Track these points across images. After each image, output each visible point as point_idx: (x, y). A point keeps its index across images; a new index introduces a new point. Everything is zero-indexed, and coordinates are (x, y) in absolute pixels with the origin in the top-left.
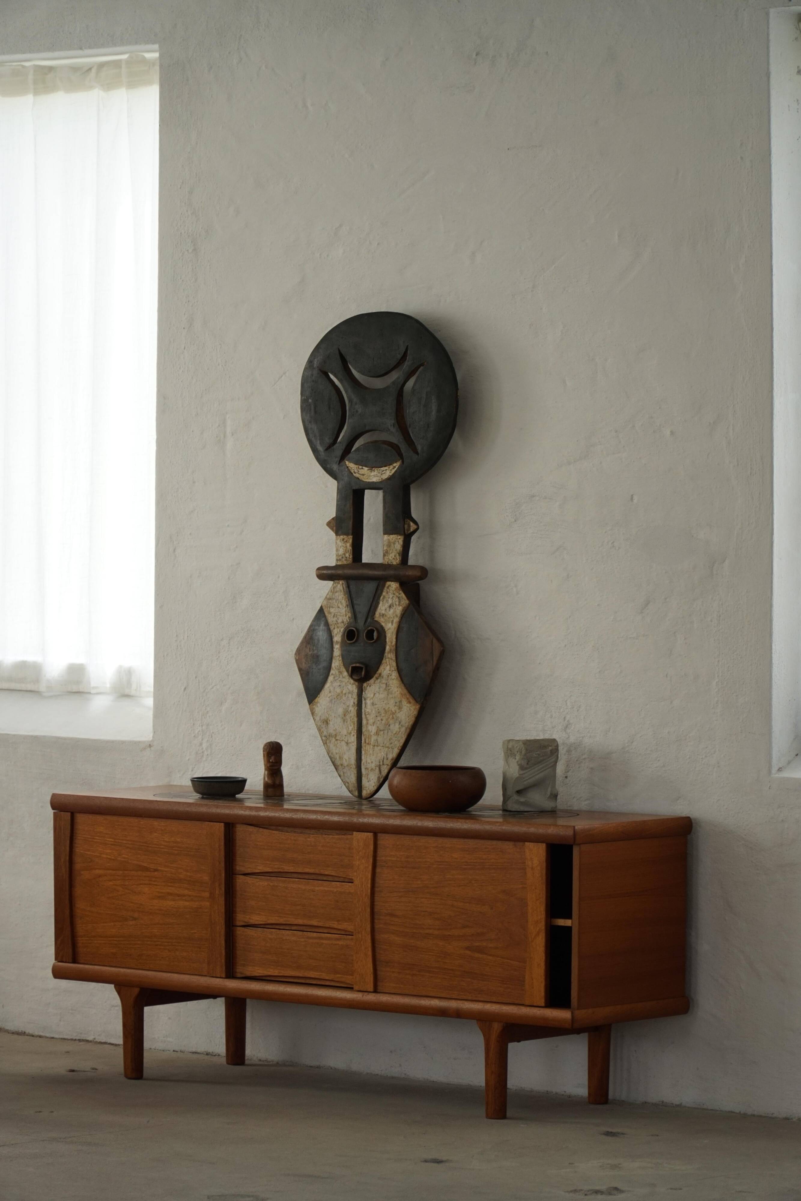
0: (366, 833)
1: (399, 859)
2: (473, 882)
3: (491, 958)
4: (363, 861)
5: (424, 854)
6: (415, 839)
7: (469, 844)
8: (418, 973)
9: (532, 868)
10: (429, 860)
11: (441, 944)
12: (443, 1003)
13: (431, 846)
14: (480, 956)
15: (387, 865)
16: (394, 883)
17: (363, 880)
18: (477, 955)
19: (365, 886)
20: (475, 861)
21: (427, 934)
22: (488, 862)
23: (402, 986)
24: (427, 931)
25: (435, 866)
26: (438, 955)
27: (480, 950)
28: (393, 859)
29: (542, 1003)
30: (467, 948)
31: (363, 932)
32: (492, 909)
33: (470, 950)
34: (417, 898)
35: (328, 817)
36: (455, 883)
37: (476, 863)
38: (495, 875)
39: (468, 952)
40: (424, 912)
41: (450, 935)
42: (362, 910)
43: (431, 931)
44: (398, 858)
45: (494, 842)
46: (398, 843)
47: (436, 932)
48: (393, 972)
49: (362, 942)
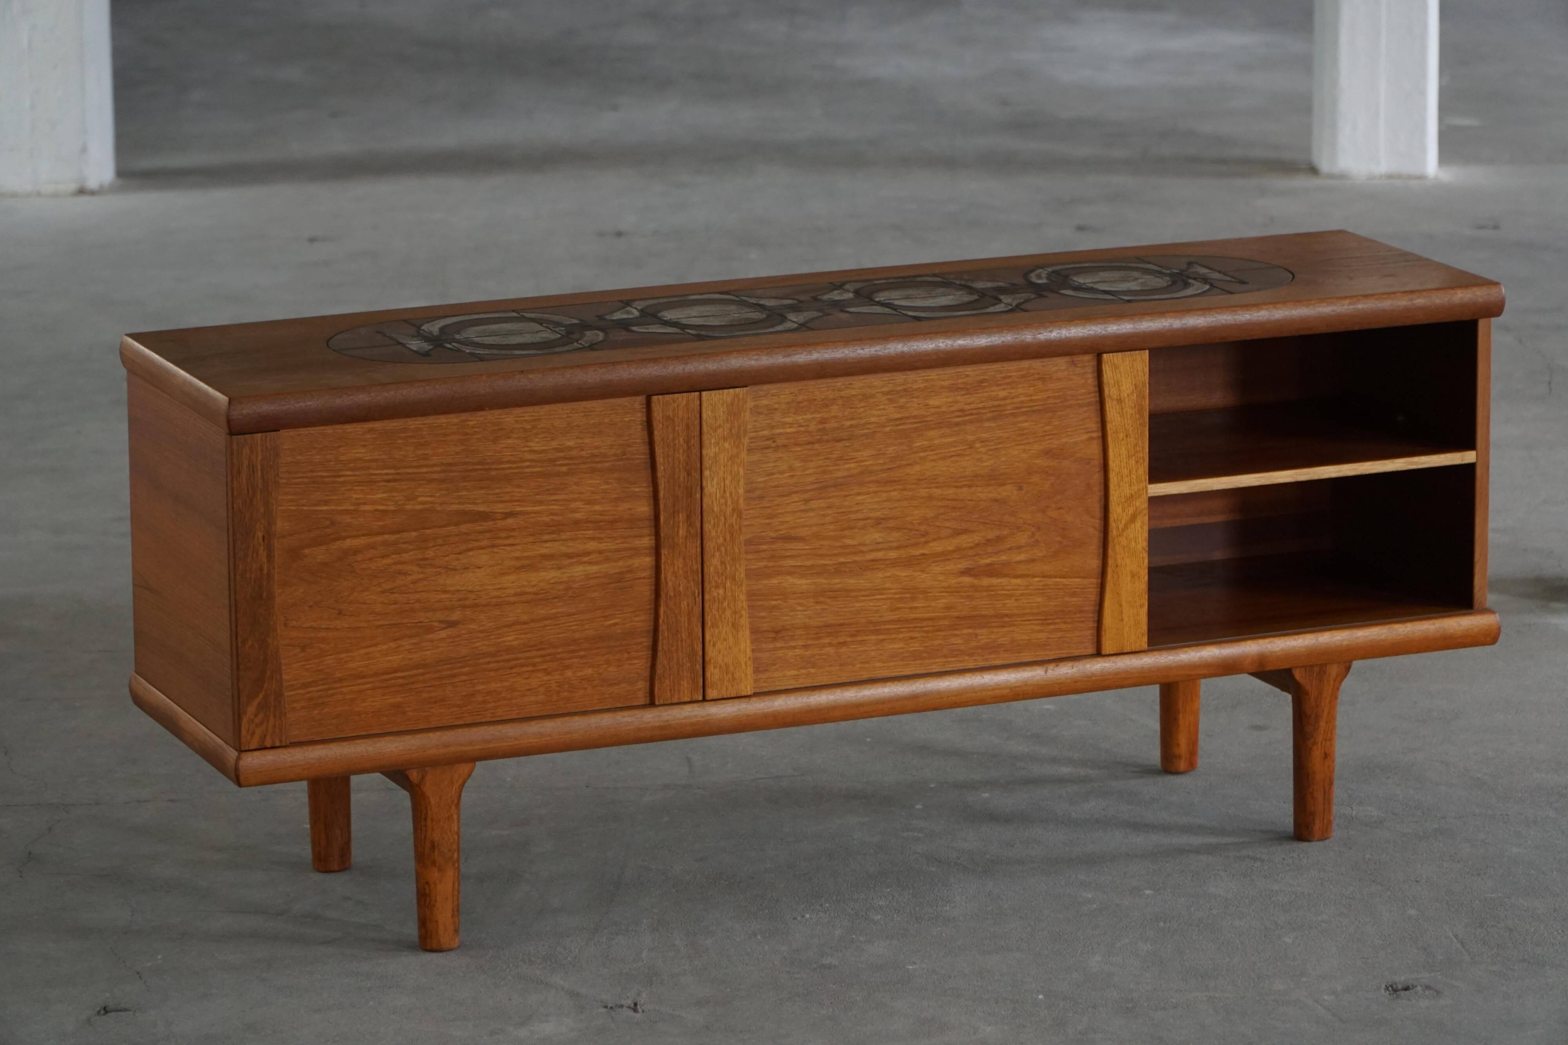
0: (731, 390)
1: (802, 429)
2: (978, 445)
3: (1018, 581)
4: (727, 445)
5: (862, 410)
6: (839, 384)
7: (967, 376)
8: (849, 639)
9: (1120, 401)
10: (873, 419)
11: (904, 574)
12: (922, 686)
13: (878, 393)
14: (995, 581)
15: (774, 445)
16: (792, 476)
17: (727, 482)
18: (986, 581)
19: (731, 494)
20: (981, 405)
21: (873, 560)
22: (1012, 403)
23: (812, 671)
24: (869, 557)
25: (888, 429)
26: (897, 596)
27: (991, 571)
28: (789, 430)
29: (1144, 643)
30: (967, 572)
31: (728, 584)
32: (1020, 489)
33: (971, 575)
34: (847, 496)
36: (934, 454)
37: (984, 408)
38: (1026, 424)
39: (967, 580)
40: (863, 520)
41: (923, 555)
42: (725, 539)
43: (880, 555)
44: (802, 426)
45: (1025, 364)
46: (800, 398)
47: (893, 554)
48: (795, 647)
49: (725, 604)
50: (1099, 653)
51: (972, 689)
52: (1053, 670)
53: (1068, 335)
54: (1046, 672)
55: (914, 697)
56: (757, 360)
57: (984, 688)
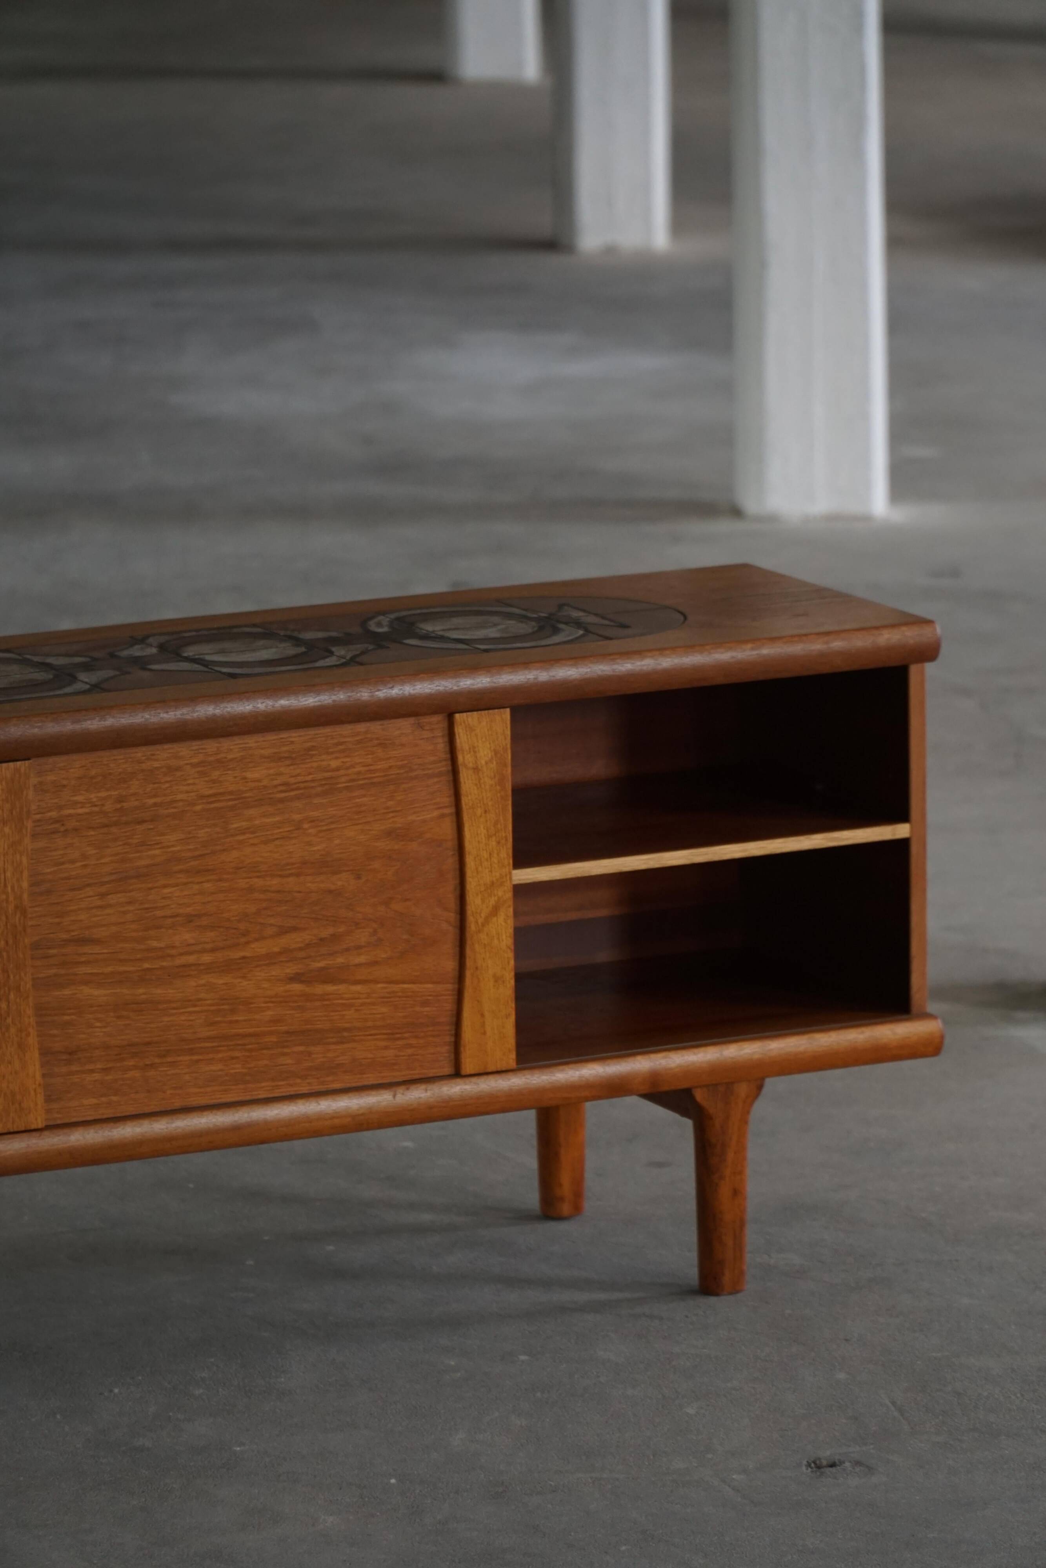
0: (11, 764)
1: (96, 809)
2: (306, 826)
3: (358, 988)
5: (167, 785)
6: (139, 755)
7: (292, 742)
8: (157, 1060)
9: (476, 770)
10: (179, 797)
11: (221, 982)
12: (246, 1115)
13: (187, 764)
14: (330, 988)
15: (62, 829)
16: (85, 866)
17: (9, 874)
18: (320, 989)
19: (13, 888)
20: (310, 777)
21: (184, 966)
22: (346, 775)
23: (114, 1098)
24: (179, 961)
25: (198, 808)
26: (212, 1008)
27: (326, 976)
28: (80, 811)
29: (511, 1060)
30: (295, 978)
31: (12, 996)
32: (358, 877)
33: (302, 982)
34: (151, 889)
35: (287, 703)
36: (254, 837)
37: (313, 781)
38: (365, 799)
39: (297, 987)
40: (171, 917)
41: (244, 958)
42: (7, 943)
43: (191, 959)
44: (96, 806)
45: (361, 727)
46: (93, 772)
47: (206, 958)
48: (92, 1071)
49: (9, 1020)
50: (457, 1074)
51: (308, 1119)
52: (403, 1094)
53: (412, 692)
54: (394, 1096)
55: (236, 1128)
56: (39, 727)
57: (321, 1117)
